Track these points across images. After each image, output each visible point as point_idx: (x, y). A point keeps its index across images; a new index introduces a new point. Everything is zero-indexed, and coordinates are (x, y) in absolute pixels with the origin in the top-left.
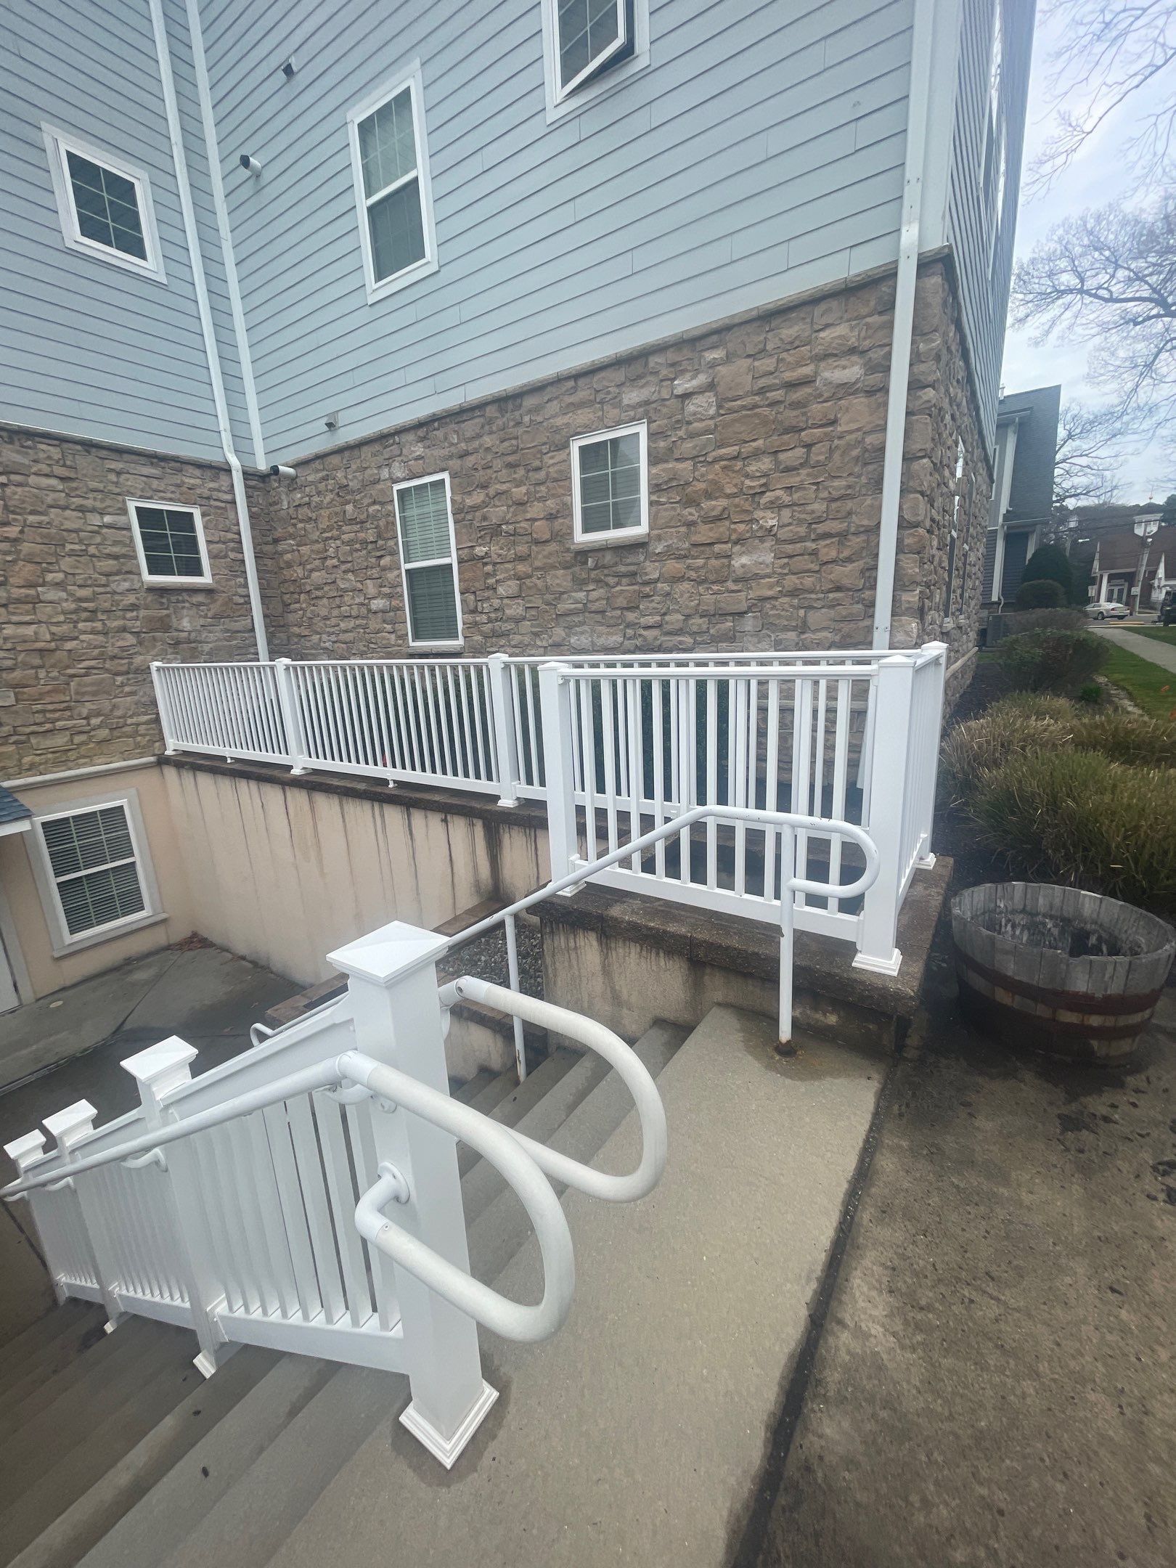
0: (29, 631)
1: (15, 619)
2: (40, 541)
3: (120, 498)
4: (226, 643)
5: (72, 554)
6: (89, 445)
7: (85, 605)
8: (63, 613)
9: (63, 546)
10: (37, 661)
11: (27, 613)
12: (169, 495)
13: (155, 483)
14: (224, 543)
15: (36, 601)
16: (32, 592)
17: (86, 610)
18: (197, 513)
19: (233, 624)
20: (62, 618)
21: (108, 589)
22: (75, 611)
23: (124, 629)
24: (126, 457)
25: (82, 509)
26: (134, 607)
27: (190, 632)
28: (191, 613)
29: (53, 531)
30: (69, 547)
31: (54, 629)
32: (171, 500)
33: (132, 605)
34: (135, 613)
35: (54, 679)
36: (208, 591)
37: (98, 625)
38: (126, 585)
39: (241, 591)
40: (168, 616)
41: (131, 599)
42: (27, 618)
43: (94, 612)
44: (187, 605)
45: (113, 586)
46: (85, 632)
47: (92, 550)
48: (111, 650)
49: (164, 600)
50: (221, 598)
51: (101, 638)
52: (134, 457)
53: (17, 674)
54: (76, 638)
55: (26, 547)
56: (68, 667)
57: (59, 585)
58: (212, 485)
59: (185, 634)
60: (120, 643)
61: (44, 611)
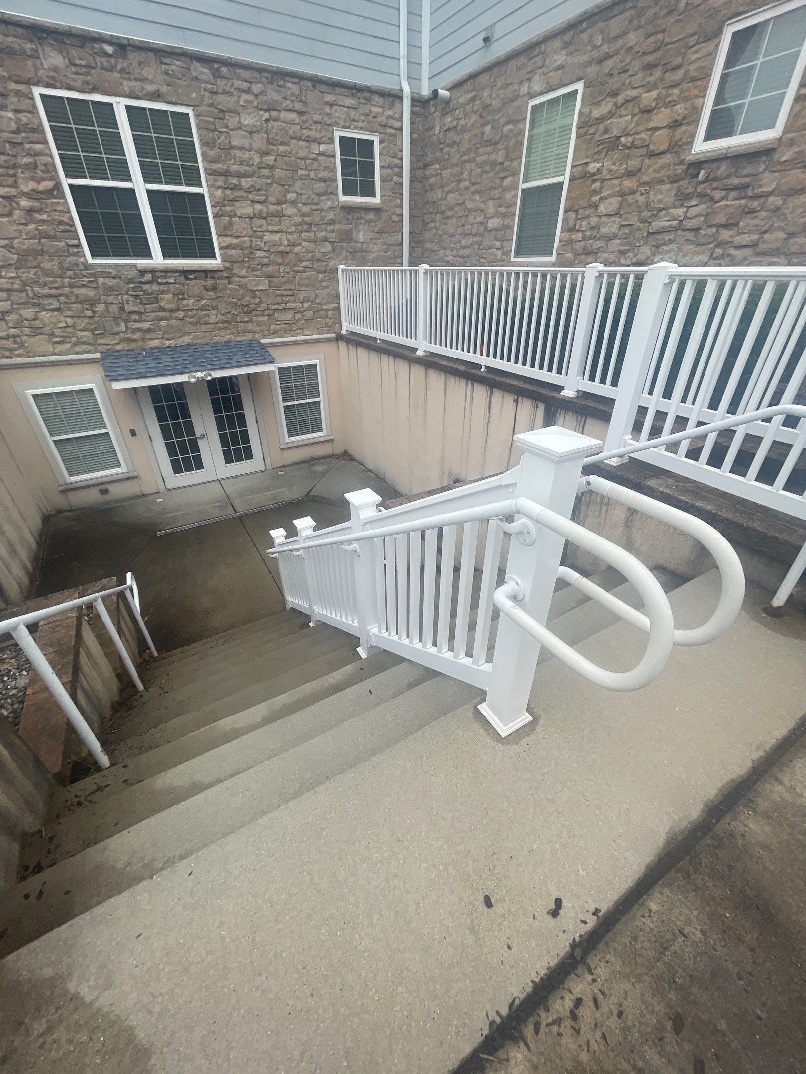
0: (277, 237)
1: (270, 228)
2: (284, 167)
3: (330, 128)
4: (384, 254)
5: (302, 178)
6: (316, 81)
7: (306, 219)
8: (295, 225)
9: (297, 171)
10: (279, 260)
11: (276, 224)
12: (360, 124)
13: (353, 113)
14: (391, 168)
15: (280, 215)
16: (279, 208)
17: (306, 223)
18: (376, 139)
19: (390, 238)
20: (293, 229)
21: (319, 207)
22: (300, 224)
23: (325, 239)
24: (338, 90)
25: (309, 140)
26: (332, 222)
27: (362, 243)
28: (365, 227)
29: (292, 158)
30: (300, 172)
31: (290, 237)
32: (361, 128)
33: (332, 220)
34: (332, 227)
35: (288, 273)
36: (377, 210)
37: (312, 234)
38: (329, 204)
39: (397, 211)
40: (351, 230)
41: (331, 216)
42: (276, 228)
43: (310, 225)
44: (363, 221)
45: (322, 204)
46: (305, 240)
47: (312, 175)
48: (318, 255)
49: (350, 217)
50: (384, 216)
51: (312, 245)
52: (343, 90)
53: (270, 268)
54: (300, 244)
55: (278, 172)
56: (295, 265)
57: (293, 203)
58: (389, 113)
59: (359, 245)
60: (323, 250)
61: (286, 222)
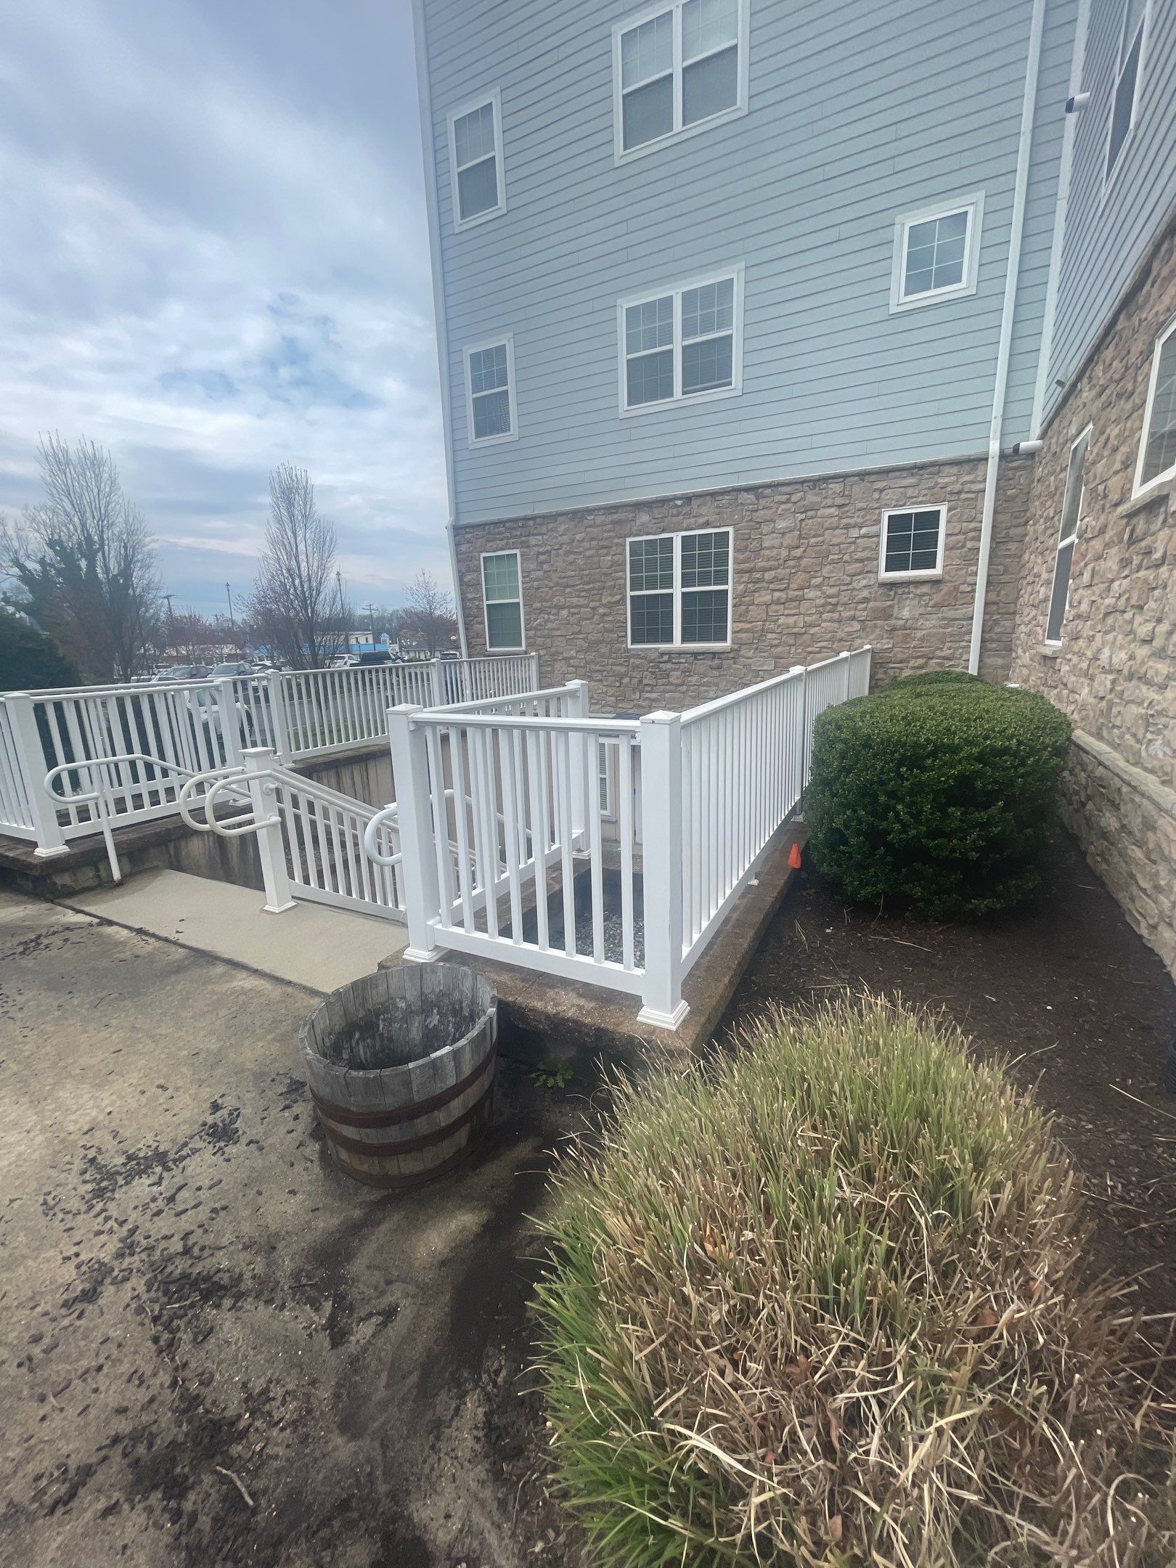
0: (791, 620)
1: (787, 612)
2: (814, 556)
3: (877, 511)
4: (941, 630)
5: (833, 562)
6: (862, 475)
7: (830, 600)
8: (816, 607)
9: (828, 557)
10: (791, 641)
11: (795, 608)
12: (921, 499)
13: (910, 492)
14: (965, 533)
15: (802, 599)
16: (800, 593)
17: (830, 604)
18: (943, 509)
19: (952, 612)
20: (814, 611)
21: (850, 587)
22: (823, 606)
23: (853, 618)
24: (891, 475)
25: (847, 527)
26: (866, 600)
27: (907, 620)
28: (913, 602)
29: (824, 547)
30: (831, 557)
31: (806, 618)
32: (921, 503)
33: (865, 598)
34: (865, 605)
35: (799, 654)
36: (936, 582)
37: (836, 616)
38: (864, 582)
39: (969, 579)
40: (892, 606)
41: (865, 593)
42: (793, 612)
43: (836, 605)
44: (911, 596)
45: (855, 585)
46: (826, 621)
47: (846, 558)
48: (840, 635)
49: (892, 593)
50: (945, 588)
51: (836, 625)
52: (898, 474)
53: (779, 649)
54: (819, 625)
55: (805, 562)
56: (809, 646)
57: (818, 587)
58: (967, 478)
59: (901, 622)
60: (847, 630)
61: (805, 605)
